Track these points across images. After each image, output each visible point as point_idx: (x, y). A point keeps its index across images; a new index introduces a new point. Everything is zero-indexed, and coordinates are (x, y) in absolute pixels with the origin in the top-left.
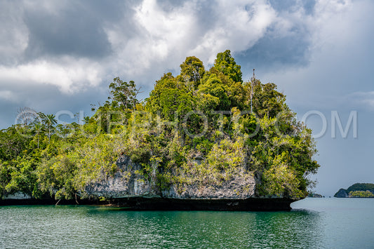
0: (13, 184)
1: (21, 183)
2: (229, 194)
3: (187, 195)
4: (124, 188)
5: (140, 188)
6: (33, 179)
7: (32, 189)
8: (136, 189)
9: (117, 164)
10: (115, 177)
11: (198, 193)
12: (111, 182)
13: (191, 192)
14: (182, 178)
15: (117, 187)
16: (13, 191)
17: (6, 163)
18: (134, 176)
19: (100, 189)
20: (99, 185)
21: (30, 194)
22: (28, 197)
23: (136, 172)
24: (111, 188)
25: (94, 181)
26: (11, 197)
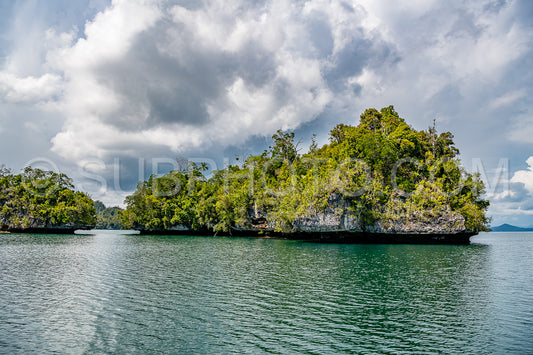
0: (176, 218)
1: (183, 218)
2: (438, 229)
3: (393, 230)
4: (337, 223)
5: (350, 223)
6: (192, 214)
7: (191, 223)
8: (346, 224)
9: (329, 201)
10: (325, 213)
11: (406, 228)
12: (321, 218)
13: (397, 227)
14: (387, 214)
15: (329, 222)
16: (177, 223)
17: (169, 201)
18: (345, 212)
19: (309, 224)
20: (308, 220)
21: (190, 227)
22: (186, 229)
23: (349, 209)
24: (321, 223)
25: (303, 216)
26: (173, 228)
